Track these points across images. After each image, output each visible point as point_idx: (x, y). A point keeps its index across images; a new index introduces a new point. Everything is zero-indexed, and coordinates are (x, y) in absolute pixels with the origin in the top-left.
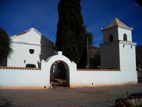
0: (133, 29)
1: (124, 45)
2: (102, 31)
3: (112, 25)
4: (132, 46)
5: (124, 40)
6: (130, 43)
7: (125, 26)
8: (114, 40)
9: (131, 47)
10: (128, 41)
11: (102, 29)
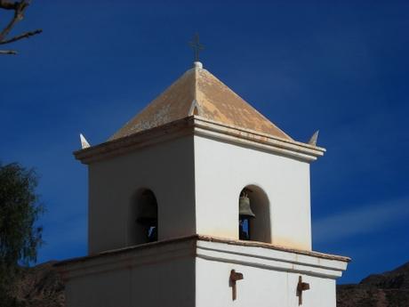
0: (321, 151)
1: (235, 277)
2: (82, 155)
3: (163, 118)
4: (306, 279)
5: (242, 236)
6: (292, 257)
7: (261, 126)
8: (166, 229)
9: (302, 287)
10: (275, 241)
11: (85, 144)
